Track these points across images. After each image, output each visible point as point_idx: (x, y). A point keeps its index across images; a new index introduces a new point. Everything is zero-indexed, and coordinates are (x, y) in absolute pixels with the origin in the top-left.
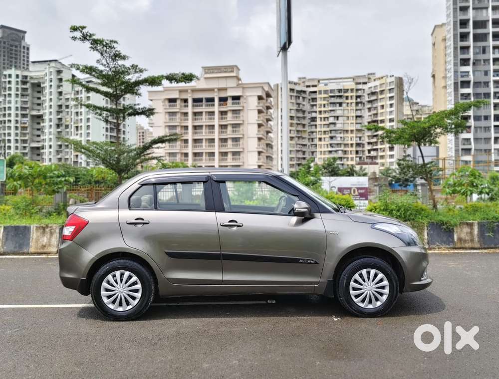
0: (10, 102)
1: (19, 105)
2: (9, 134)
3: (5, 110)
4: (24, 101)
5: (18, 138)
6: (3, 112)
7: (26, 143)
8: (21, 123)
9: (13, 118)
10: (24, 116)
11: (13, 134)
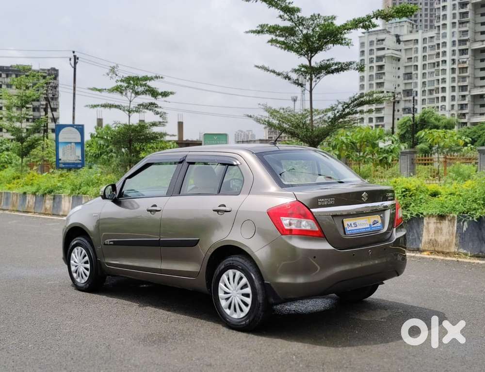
0: (444, 36)
1: (456, 39)
2: (444, 80)
3: (439, 48)
4: (463, 32)
5: (455, 84)
6: (437, 51)
7: (466, 90)
8: (459, 63)
9: (448, 58)
10: (463, 52)
11: (448, 80)
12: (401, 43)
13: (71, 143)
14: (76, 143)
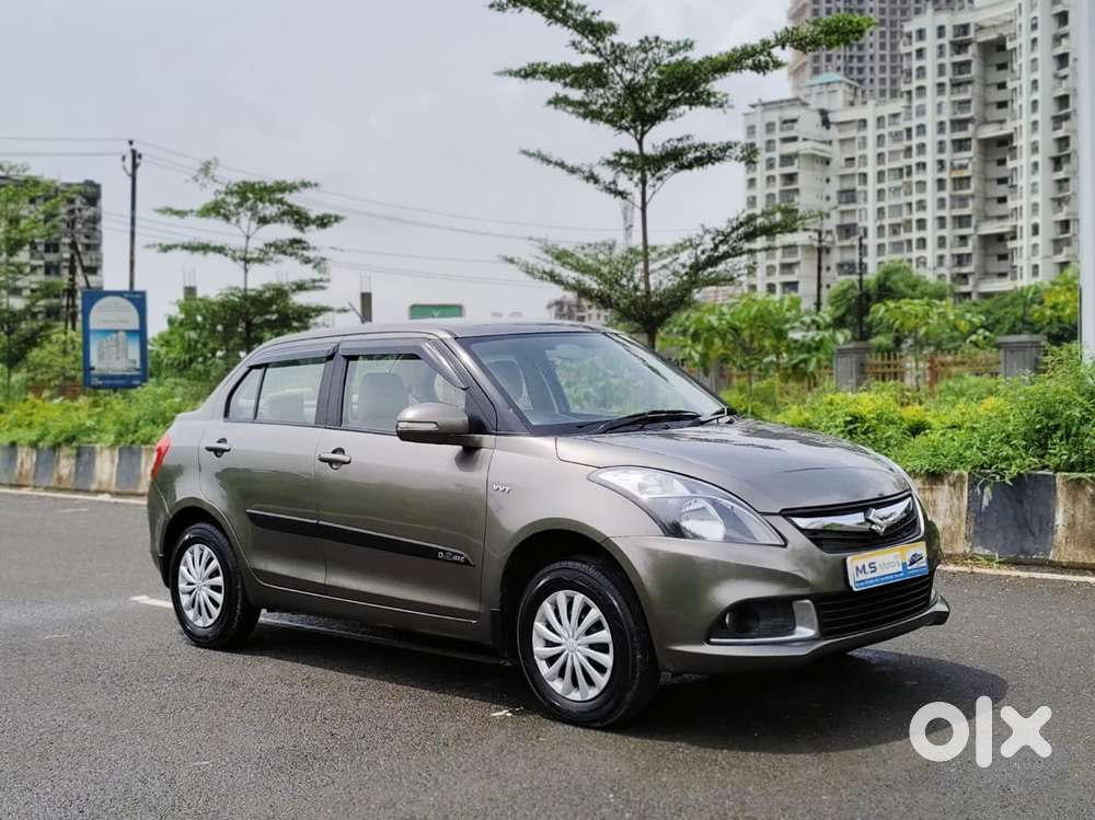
0: (921, 111)
1: (946, 117)
2: (922, 205)
3: (909, 137)
4: (961, 103)
5: (946, 213)
6: (906, 143)
7: (968, 225)
8: (953, 168)
9: (930, 158)
10: (961, 145)
11: (931, 204)
12: (833, 127)
13: (116, 331)
14: (129, 332)
